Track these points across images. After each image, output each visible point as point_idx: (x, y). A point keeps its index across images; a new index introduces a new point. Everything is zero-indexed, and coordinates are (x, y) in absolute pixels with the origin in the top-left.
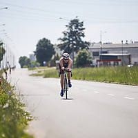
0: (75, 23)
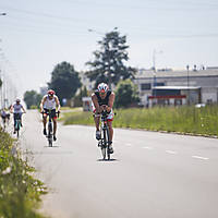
0: (113, 37)
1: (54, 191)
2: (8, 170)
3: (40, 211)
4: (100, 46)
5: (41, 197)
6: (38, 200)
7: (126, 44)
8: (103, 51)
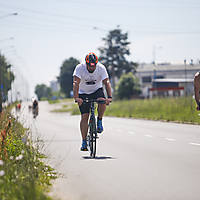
0: (116, 34)
1: (63, 176)
2: (21, 157)
3: (50, 195)
4: (104, 42)
5: (51, 181)
6: (49, 184)
7: (128, 41)
8: (107, 47)
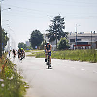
1: (32, 87)
5: (26, 90)
6: (25, 91)
8: (53, 25)
